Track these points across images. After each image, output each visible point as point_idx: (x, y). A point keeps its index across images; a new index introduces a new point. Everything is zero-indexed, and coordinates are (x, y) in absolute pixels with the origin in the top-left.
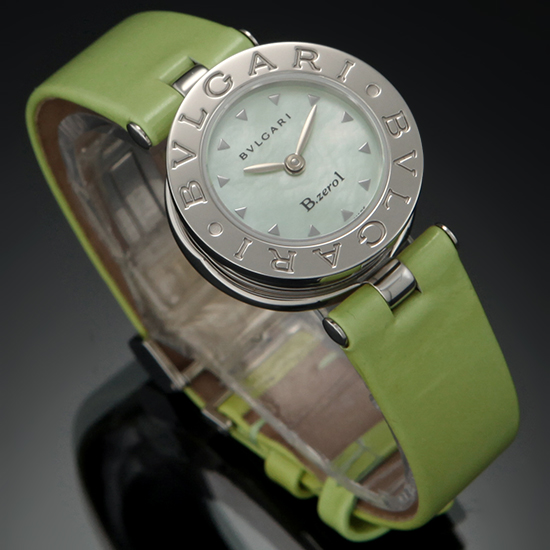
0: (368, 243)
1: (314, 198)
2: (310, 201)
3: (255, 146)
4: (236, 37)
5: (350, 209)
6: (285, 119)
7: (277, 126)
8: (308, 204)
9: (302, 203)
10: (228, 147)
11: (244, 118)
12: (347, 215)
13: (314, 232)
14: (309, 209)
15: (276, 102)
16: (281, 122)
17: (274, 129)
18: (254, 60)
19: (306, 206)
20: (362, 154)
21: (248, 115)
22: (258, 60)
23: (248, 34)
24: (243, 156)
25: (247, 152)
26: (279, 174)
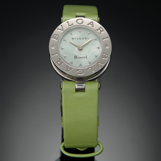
0: (78, 73)
1: (78, 57)
2: (77, 57)
3: (77, 39)
4: (96, 17)
5: (82, 64)
6: (87, 38)
7: (84, 38)
8: (76, 57)
9: (75, 56)
10: (72, 35)
11: (80, 32)
12: (81, 65)
13: (72, 63)
14: (75, 58)
15: (89, 34)
16: (86, 38)
17: (83, 38)
18: (91, 22)
19: (75, 57)
20: (95, 57)
21: (81, 32)
22: (92, 23)
23: (99, 18)
24: (73, 39)
25: (74, 38)
26: (76, 47)
